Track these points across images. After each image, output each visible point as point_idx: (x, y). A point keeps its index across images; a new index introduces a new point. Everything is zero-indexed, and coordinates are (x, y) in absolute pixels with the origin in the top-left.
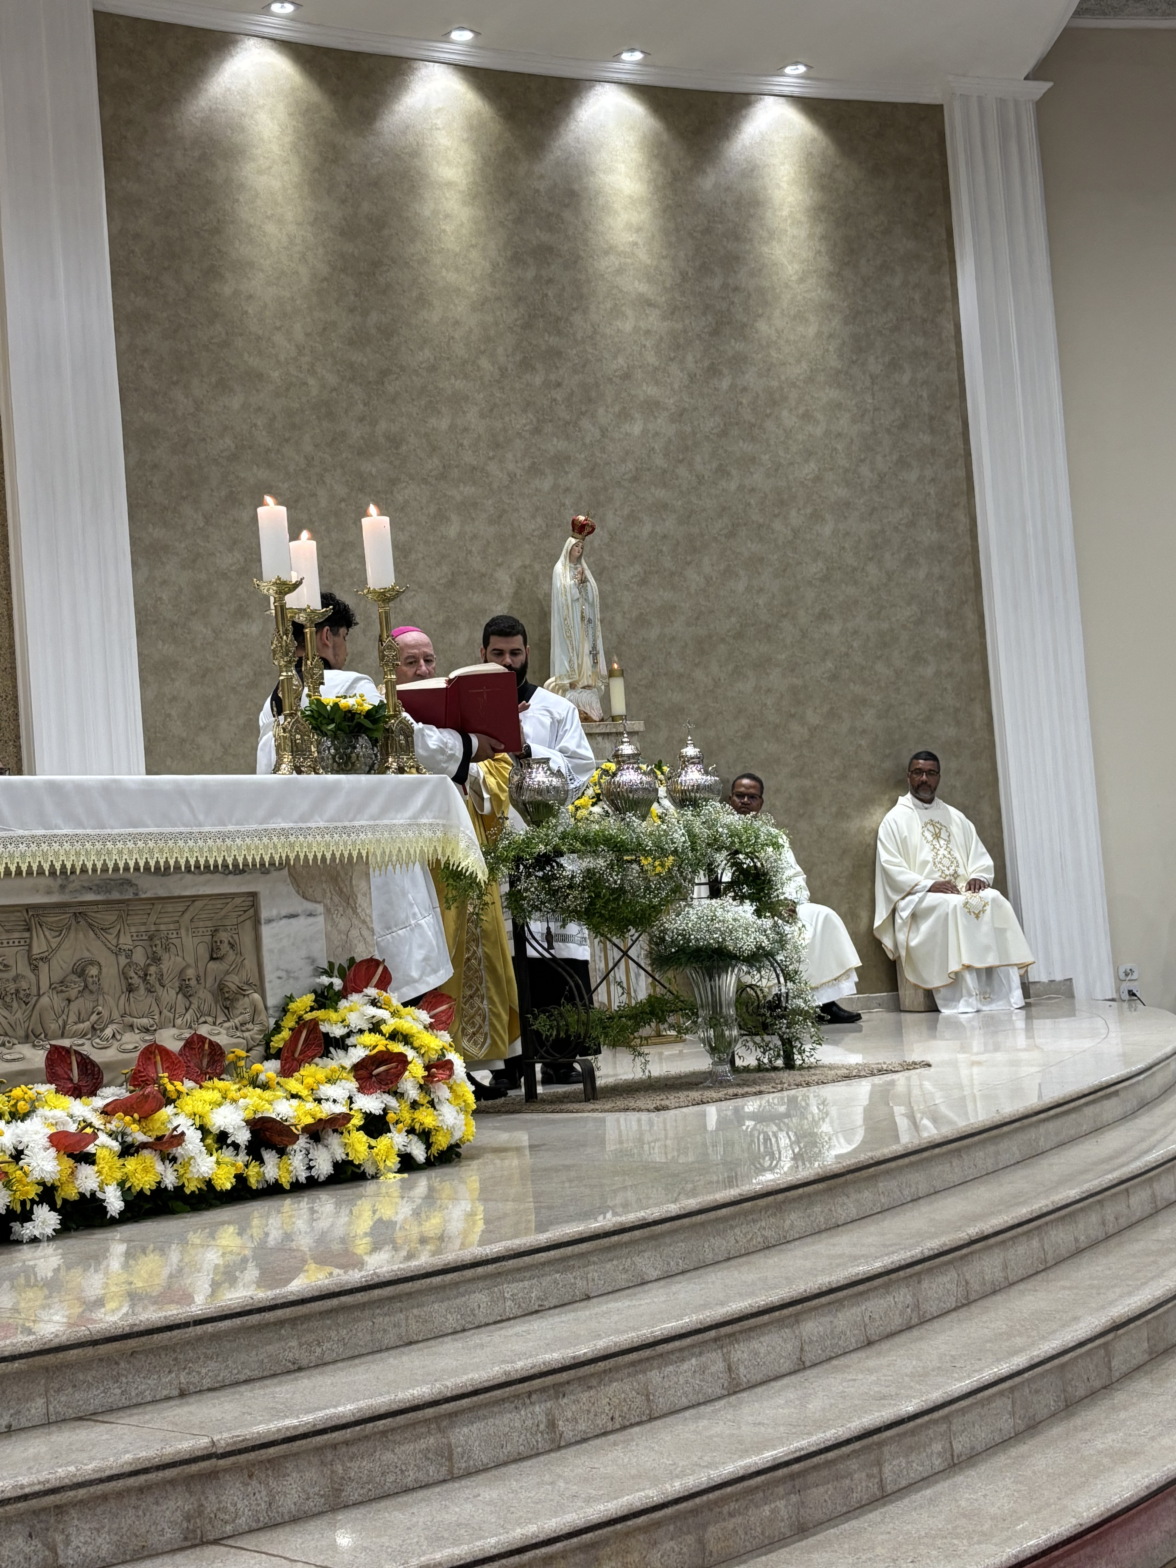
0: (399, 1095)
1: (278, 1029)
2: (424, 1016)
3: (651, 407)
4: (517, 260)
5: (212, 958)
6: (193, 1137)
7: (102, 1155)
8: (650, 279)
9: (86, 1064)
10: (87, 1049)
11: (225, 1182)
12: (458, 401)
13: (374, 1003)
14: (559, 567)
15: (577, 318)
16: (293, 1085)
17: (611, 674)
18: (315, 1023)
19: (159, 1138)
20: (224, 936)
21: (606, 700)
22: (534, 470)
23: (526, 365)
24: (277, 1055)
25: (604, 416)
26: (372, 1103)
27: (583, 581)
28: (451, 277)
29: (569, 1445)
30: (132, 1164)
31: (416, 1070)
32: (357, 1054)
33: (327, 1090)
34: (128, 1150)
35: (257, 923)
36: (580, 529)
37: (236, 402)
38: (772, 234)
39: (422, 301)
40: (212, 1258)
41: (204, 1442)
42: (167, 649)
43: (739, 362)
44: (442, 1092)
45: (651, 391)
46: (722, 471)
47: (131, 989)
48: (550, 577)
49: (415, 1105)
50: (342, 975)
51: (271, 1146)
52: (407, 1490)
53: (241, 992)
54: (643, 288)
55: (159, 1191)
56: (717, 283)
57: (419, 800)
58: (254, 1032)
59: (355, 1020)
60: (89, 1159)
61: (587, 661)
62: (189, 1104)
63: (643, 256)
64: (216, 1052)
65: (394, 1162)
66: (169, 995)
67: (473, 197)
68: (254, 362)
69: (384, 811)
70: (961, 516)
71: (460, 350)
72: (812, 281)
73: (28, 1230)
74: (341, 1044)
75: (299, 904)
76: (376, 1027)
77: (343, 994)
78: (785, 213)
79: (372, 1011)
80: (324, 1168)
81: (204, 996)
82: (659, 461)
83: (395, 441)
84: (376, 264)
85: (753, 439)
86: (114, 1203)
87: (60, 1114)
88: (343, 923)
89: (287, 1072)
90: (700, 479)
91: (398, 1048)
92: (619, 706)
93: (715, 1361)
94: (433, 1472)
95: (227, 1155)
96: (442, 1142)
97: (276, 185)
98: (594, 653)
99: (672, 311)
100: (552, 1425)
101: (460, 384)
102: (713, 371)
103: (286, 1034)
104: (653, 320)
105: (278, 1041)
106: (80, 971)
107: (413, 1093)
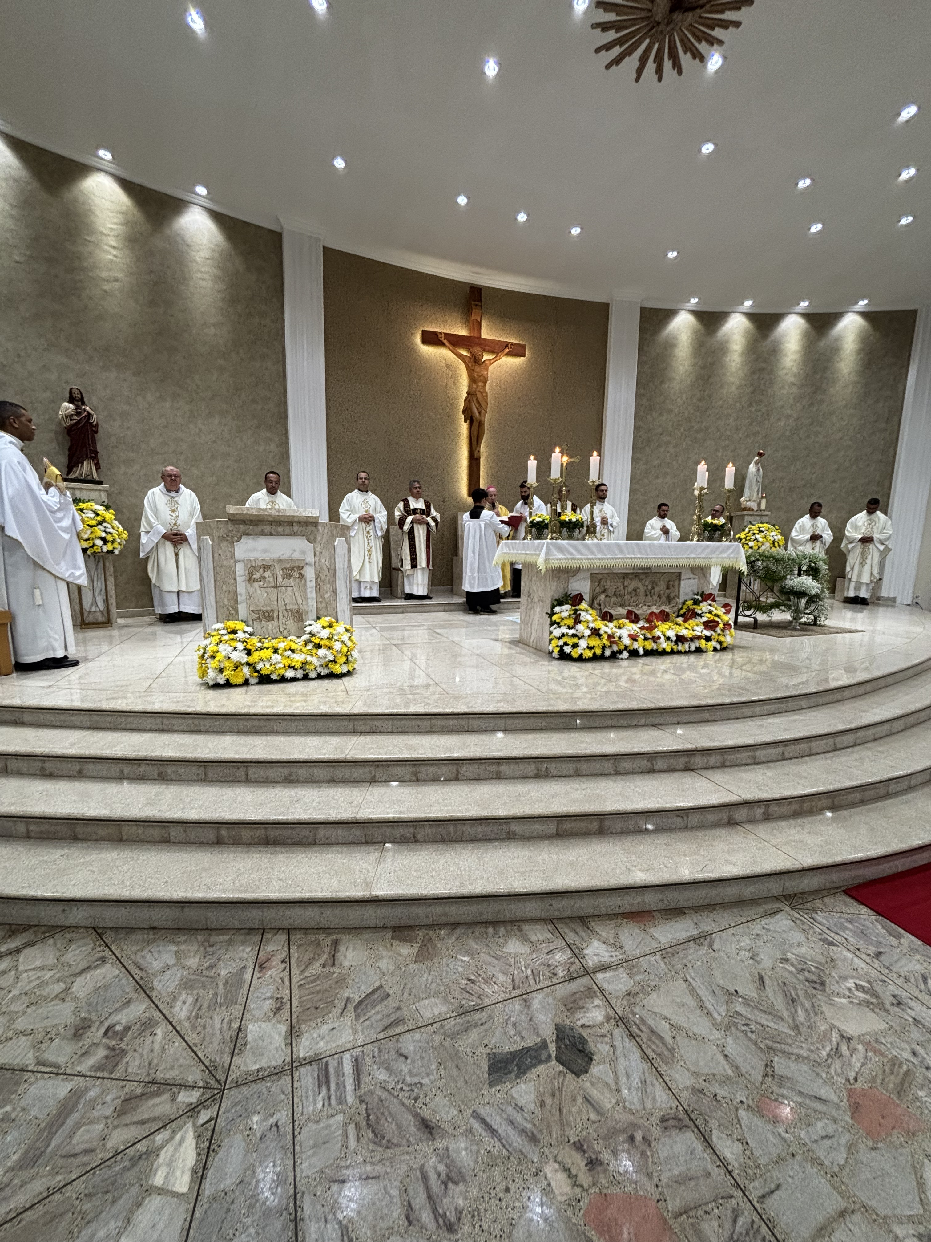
0: (716, 632)
1: (682, 608)
2: (724, 610)
3: (789, 417)
4: (754, 373)
5: (667, 588)
6: (662, 637)
7: (639, 639)
8: (795, 376)
9: (636, 615)
10: (634, 610)
11: (668, 650)
12: (728, 416)
13: (710, 605)
14: (751, 465)
15: (769, 391)
16: (687, 625)
17: (762, 497)
18: (694, 610)
19: (653, 637)
20: (671, 583)
21: (759, 505)
22: (748, 436)
23: (750, 405)
24: (682, 616)
25: (772, 420)
26: (707, 633)
27: (758, 470)
28: (731, 379)
29: (787, 759)
30: (646, 643)
31: (721, 626)
32: (705, 619)
33: (696, 628)
34: (646, 639)
35: (680, 580)
36: (760, 455)
37: (664, 418)
38: (841, 360)
39: (722, 387)
40: (663, 667)
41: (694, 746)
42: (637, 486)
43: (822, 401)
44: (727, 632)
45: (789, 412)
46: (808, 436)
47: (646, 595)
48: (747, 468)
49: (719, 635)
50: (702, 596)
51: (680, 641)
52: (742, 765)
53: (674, 598)
54: (792, 379)
55: (652, 650)
56: (818, 377)
57: (731, 550)
58: (676, 609)
59: (704, 609)
60: (636, 640)
61: (755, 494)
62: (661, 628)
63: (795, 370)
64: (668, 615)
65: (712, 649)
66: (655, 597)
67: (742, 354)
68: (671, 407)
69: (721, 553)
70: (891, 451)
71: (731, 401)
72: (854, 374)
73: (621, 656)
74: (700, 615)
75: (692, 576)
76: (710, 612)
77: (701, 602)
78: (848, 352)
79: (710, 608)
80: (693, 648)
81: (664, 598)
82: (788, 433)
83: (707, 428)
84: (710, 377)
85: (821, 426)
86: (641, 652)
87: (630, 628)
88: (702, 582)
89: (685, 621)
90: (801, 439)
91: (716, 619)
92: (763, 507)
93: (830, 741)
94: (749, 761)
95: (669, 642)
96: (725, 645)
97: (684, 355)
98: (758, 491)
99: (802, 386)
100: (783, 753)
101: (730, 411)
102: (812, 405)
103: (684, 610)
104: (795, 390)
105: (682, 612)
106: (635, 590)
107: (719, 631)
